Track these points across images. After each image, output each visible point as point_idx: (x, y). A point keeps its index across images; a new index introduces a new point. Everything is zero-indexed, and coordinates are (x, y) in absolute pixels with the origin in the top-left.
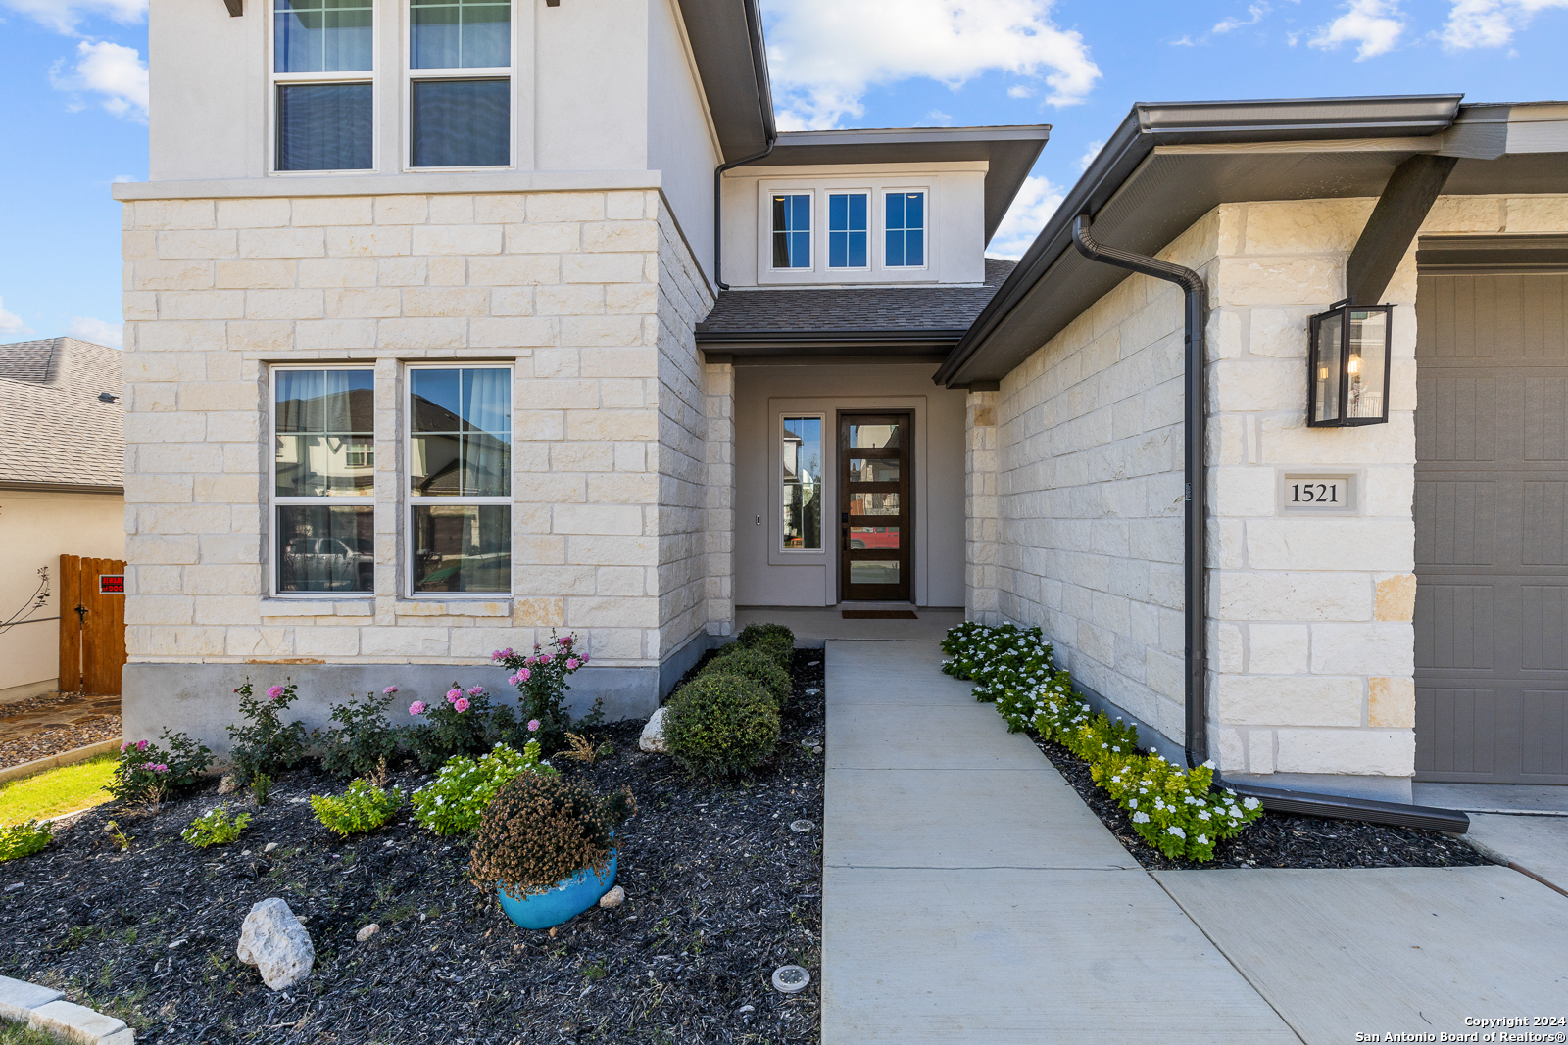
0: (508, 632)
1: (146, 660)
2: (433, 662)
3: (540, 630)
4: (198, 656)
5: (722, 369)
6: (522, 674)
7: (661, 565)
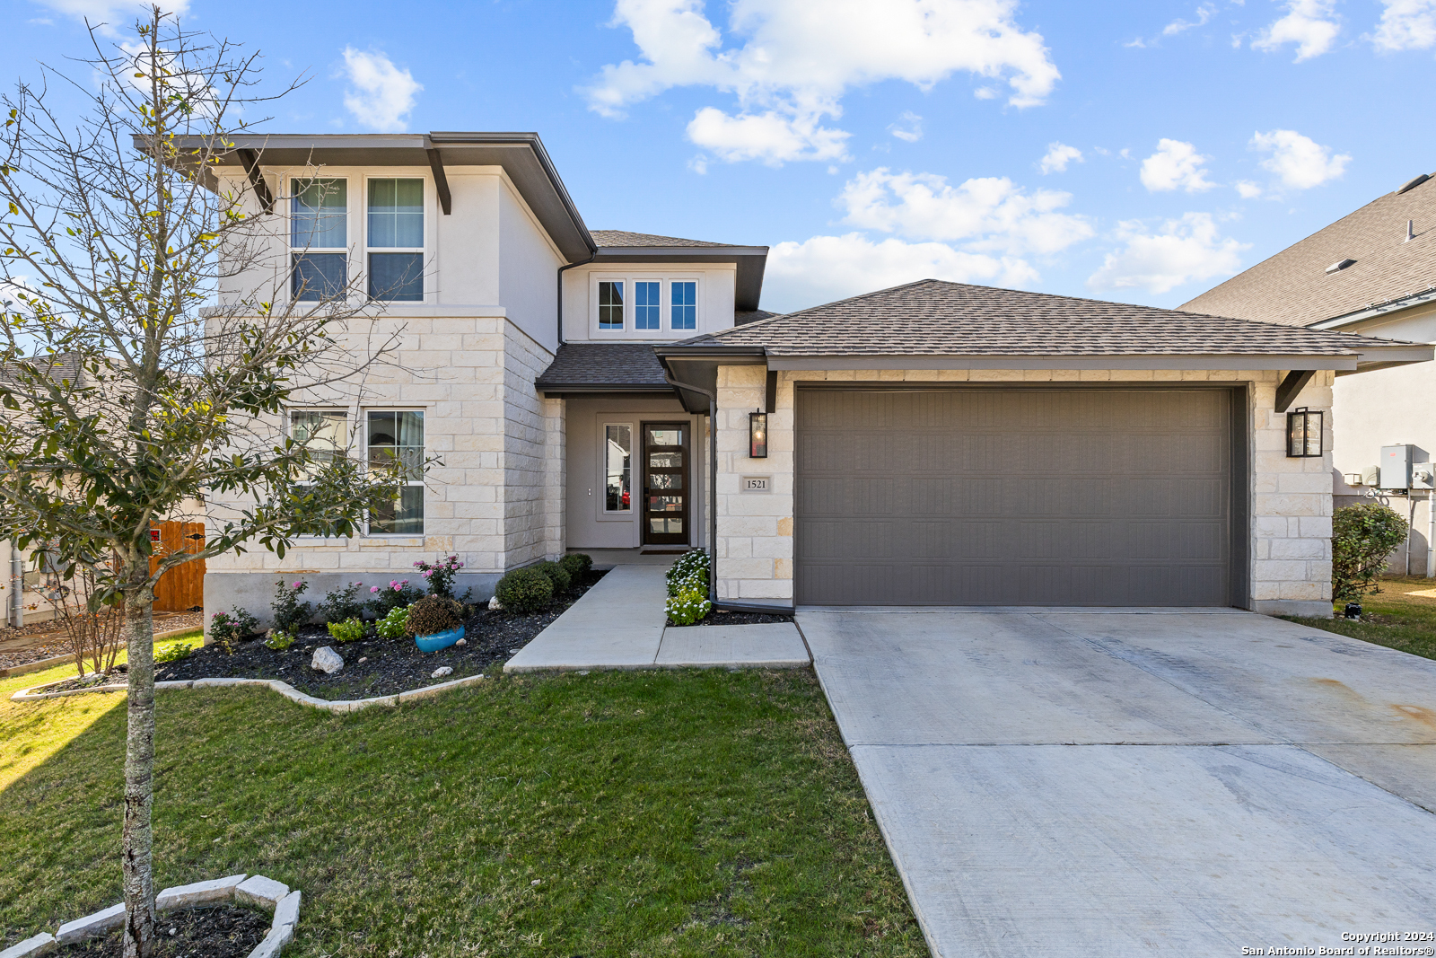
0: (422, 554)
1: (217, 572)
2: (380, 571)
3: (440, 554)
4: (247, 569)
5: (556, 402)
6: (428, 573)
7: (506, 518)
